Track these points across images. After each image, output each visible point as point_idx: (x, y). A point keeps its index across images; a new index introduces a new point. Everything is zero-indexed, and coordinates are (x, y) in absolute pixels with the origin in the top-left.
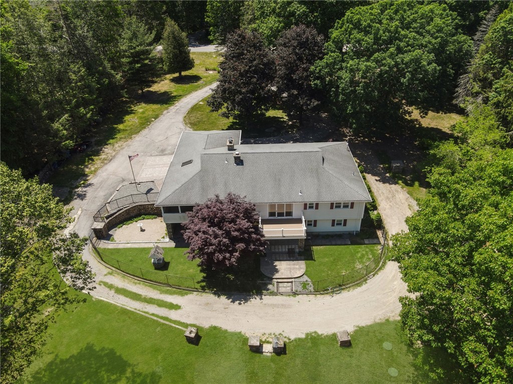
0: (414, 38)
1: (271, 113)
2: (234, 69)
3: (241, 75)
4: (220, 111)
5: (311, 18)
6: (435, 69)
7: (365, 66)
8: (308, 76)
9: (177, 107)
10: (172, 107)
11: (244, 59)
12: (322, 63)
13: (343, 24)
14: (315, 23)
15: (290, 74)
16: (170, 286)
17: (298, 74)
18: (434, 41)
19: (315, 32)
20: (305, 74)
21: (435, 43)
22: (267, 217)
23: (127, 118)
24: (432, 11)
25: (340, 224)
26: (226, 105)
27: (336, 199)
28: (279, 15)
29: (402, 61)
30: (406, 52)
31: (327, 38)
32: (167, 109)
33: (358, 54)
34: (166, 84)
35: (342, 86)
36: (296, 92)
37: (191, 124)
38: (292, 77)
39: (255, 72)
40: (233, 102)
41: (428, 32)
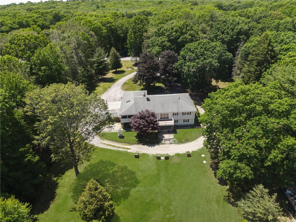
0: (210, 55)
1: (157, 85)
2: (143, 67)
3: (146, 69)
4: (137, 84)
5: (172, 47)
6: (218, 65)
7: (193, 64)
8: (172, 69)
9: (117, 84)
10: (115, 84)
11: (147, 63)
12: (177, 64)
13: (185, 49)
14: (174, 49)
15: (165, 68)
16: (126, 143)
17: (169, 68)
18: (217, 55)
19: (174, 52)
20: (171, 68)
21: (217, 56)
22: (160, 119)
23: (97, 88)
24: (216, 45)
25: (187, 121)
26: (139, 81)
27: (185, 111)
28: (159, 46)
29: (206, 62)
30: (207, 59)
31: (179, 55)
32: (113, 84)
33: (190, 60)
34: (110, 74)
35: (185, 72)
36: (168, 75)
37: (124, 90)
38: (166, 69)
39: (152, 68)
40: (143, 80)
41: (215, 52)
